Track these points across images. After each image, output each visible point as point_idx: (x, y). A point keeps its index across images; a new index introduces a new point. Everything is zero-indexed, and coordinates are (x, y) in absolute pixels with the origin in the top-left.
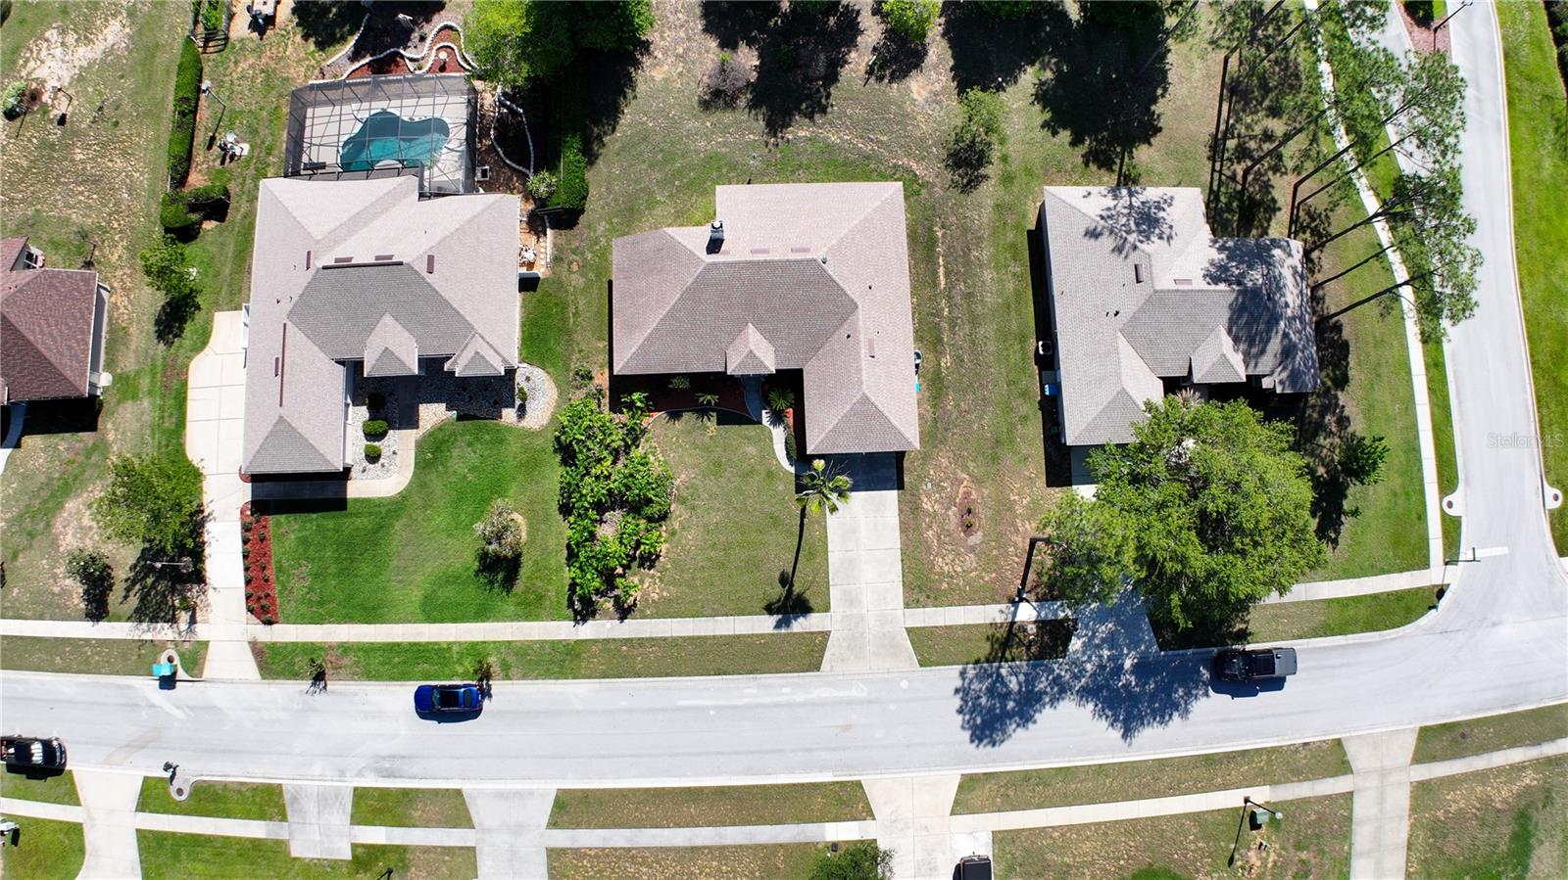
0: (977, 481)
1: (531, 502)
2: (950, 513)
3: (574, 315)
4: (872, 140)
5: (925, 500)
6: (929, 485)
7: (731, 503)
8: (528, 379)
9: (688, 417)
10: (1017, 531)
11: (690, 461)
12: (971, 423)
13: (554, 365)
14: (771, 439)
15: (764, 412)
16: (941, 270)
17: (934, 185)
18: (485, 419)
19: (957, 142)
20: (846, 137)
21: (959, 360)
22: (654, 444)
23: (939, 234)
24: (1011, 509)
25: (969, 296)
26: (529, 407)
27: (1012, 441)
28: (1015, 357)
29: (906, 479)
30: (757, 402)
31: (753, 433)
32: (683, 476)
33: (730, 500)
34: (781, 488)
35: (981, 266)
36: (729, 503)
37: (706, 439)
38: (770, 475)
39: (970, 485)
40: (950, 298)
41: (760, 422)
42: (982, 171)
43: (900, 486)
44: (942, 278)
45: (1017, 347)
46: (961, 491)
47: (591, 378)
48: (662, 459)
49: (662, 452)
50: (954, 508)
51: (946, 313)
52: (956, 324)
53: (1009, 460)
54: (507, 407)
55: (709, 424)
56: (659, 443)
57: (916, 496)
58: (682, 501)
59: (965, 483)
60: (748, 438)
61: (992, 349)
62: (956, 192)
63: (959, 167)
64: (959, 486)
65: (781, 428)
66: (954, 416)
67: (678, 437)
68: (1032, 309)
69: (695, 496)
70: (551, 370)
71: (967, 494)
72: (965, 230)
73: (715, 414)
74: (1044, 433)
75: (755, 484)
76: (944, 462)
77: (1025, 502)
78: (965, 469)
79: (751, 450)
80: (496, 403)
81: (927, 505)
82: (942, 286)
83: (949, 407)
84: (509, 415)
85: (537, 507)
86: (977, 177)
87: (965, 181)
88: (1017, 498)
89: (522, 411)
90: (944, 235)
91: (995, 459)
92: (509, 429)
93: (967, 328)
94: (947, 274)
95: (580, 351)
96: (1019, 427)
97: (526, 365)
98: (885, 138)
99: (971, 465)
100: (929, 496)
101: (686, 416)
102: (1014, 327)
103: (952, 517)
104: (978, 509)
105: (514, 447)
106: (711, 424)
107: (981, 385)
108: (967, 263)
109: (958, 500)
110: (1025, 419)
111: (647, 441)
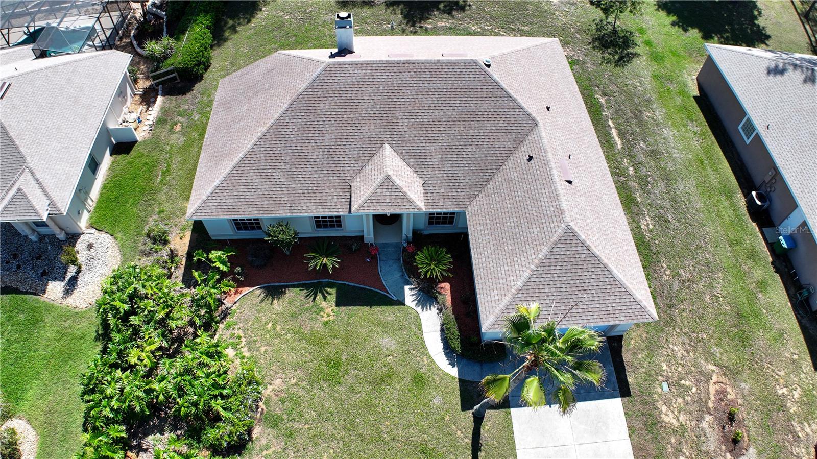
0: (732, 373)
1: (49, 412)
2: (704, 425)
3: (164, 173)
4: (513, 30)
5: (664, 409)
6: (665, 385)
7: (354, 426)
8: (90, 246)
9: (294, 296)
10: (797, 439)
11: (291, 358)
12: (700, 295)
13: (125, 230)
14: (419, 327)
15: (407, 288)
16: (614, 132)
17: (584, 63)
18: (27, 293)
19: (598, 30)
20: (486, 27)
21: (661, 220)
22: (237, 332)
23: (603, 100)
24: (783, 408)
25: (653, 153)
26: (81, 279)
27: (757, 315)
28: (728, 215)
29: (630, 380)
30: (397, 275)
31: (391, 318)
32: (278, 382)
33: (352, 423)
34: (437, 401)
35: (657, 125)
36: (350, 427)
37: (318, 326)
38: (419, 381)
39: (723, 379)
40: (631, 156)
41: (401, 303)
42: (630, 50)
43: (624, 390)
44: (616, 138)
45: (727, 203)
46: (712, 389)
47: (165, 242)
48: (247, 354)
49: (248, 343)
50: (708, 418)
51: (631, 172)
52: (648, 183)
53: (761, 339)
54: (55, 279)
55: (324, 304)
56: (245, 330)
57: (649, 403)
58: (273, 422)
59: (715, 378)
60: (383, 325)
61: (700, 206)
62: (610, 67)
63: (608, 48)
64: (707, 382)
65: (434, 310)
66: (676, 286)
67: (275, 323)
68: (727, 165)
69: (295, 415)
70: (119, 235)
71: (721, 394)
72: (630, 96)
73: (333, 291)
74: (791, 301)
75: (395, 395)
76: (679, 350)
77: (796, 395)
78: (710, 356)
79: (388, 342)
80: (44, 273)
81: (668, 418)
82: (620, 146)
83: (666, 278)
84: (55, 289)
85: (56, 418)
86: (628, 54)
87: (617, 57)
88: (785, 390)
89: (72, 284)
90: (607, 101)
91: (744, 340)
92: (49, 308)
93: (662, 185)
94: (622, 135)
95: (161, 212)
96: (760, 295)
97: (93, 231)
98: (527, 28)
99: (716, 350)
100: (668, 403)
101: (291, 293)
102: (715, 182)
103: (708, 430)
104: (741, 414)
105: (48, 332)
106: (327, 305)
107: (699, 247)
108: (641, 123)
109: (710, 405)
110: (762, 285)
111: (228, 327)
